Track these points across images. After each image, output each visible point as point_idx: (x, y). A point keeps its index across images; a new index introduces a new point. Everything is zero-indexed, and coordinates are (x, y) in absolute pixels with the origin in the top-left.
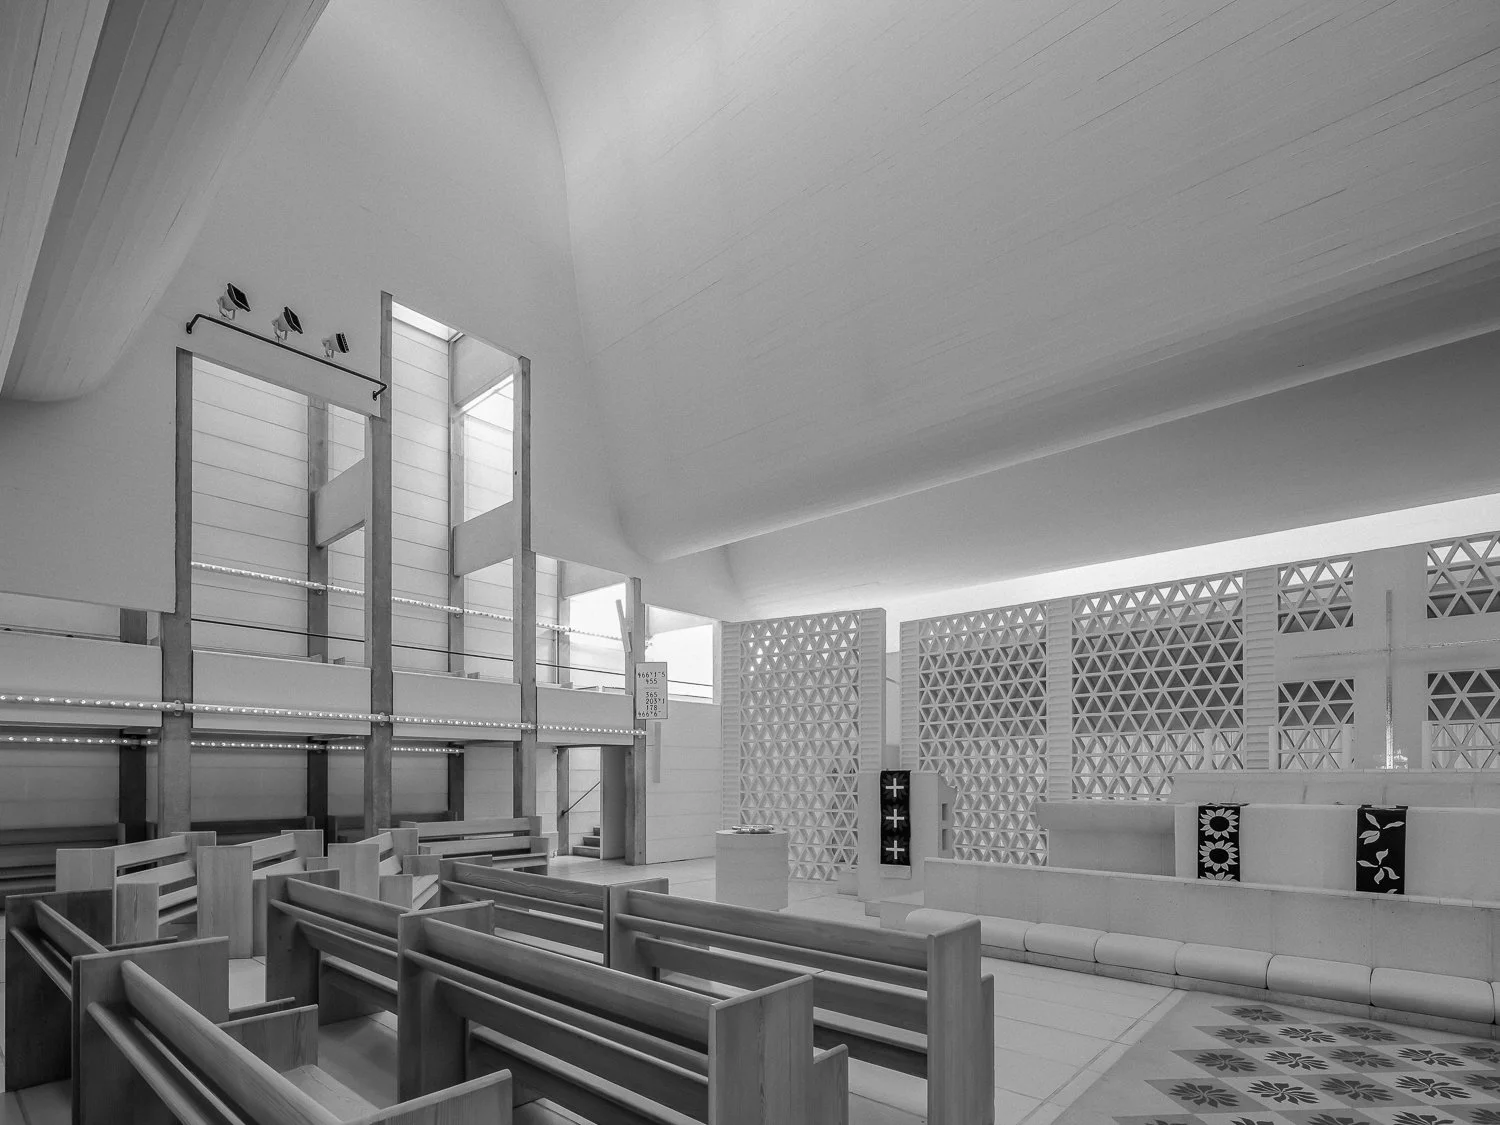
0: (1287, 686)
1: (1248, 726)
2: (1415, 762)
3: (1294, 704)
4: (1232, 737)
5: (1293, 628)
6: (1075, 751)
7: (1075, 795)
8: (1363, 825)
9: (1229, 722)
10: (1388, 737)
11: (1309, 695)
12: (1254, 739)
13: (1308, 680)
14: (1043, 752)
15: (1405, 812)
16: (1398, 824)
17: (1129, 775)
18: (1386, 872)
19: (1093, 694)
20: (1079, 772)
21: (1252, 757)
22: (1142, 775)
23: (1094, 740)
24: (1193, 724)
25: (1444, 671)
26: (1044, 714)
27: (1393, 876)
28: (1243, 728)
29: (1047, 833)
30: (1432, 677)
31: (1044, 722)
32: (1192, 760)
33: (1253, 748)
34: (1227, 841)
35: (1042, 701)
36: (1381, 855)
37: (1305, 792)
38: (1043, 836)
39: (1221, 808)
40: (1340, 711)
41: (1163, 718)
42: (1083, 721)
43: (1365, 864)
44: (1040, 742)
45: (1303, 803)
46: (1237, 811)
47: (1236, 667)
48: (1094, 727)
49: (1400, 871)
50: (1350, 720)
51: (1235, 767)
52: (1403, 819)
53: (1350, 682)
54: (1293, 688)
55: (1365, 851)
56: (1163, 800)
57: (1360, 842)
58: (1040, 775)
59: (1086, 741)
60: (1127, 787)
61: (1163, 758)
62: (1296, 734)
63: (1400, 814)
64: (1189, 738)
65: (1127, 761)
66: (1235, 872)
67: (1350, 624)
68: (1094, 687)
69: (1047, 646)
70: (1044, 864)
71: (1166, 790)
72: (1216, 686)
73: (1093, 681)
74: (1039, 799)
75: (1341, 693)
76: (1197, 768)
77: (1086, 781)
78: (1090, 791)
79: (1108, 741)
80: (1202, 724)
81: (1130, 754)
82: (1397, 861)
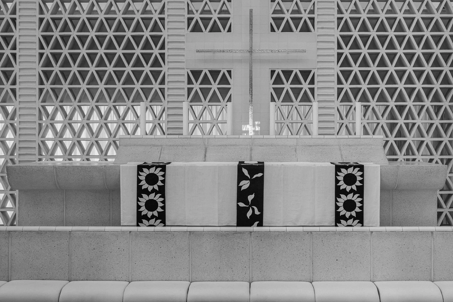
0: (193, 72)
1: (168, 102)
2: (265, 130)
3: (196, 86)
4: (158, 109)
5: (196, 29)
6: (41, 119)
7: (40, 157)
8: (241, 177)
9: (156, 99)
10: (250, 113)
11: (206, 80)
12: (171, 112)
13: (205, 68)
14: (12, 118)
15: (263, 166)
16: (260, 175)
17: (84, 140)
18: (253, 210)
19: (56, 69)
20: (43, 136)
21: (171, 125)
22: (94, 139)
23: (57, 108)
24: (131, 98)
25: (279, 68)
26: (14, 83)
27: (257, 212)
28: (165, 103)
29: (16, 193)
30: (273, 72)
31: (14, 91)
32: (130, 127)
33: (171, 118)
34: (157, 192)
35: (13, 71)
36: (251, 198)
37: (206, 152)
38: (12, 195)
39: (152, 166)
40: (224, 92)
41: (110, 92)
42: (48, 91)
43: (242, 205)
44: (10, 109)
45: (205, 161)
46: (163, 168)
47: (160, 54)
48: (57, 97)
49: (261, 209)
50: (229, 100)
51: (158, 132)
52: (263, 172)
53: (229, 72)
54: (196, 73)
55: (242, 195)
56: (109, 160)
57: (239, 188)
58: (10, 139)
59: (50, 109)
60: (83, 150)
61: (109, 125)
62: (198, 109)
63: (260, 168)
64: (129, 108)
65: (83, 127)
66: (162, 217)
67: (229, 30)
68: (57, 62)
69: (17, 22)
70: (12, 225)
71: (112, 151)
72: (147, 69)
73: (56, 57)
74: (9, 161)
75: (224, 81)
76: (134, 134)
77: (50, 144)
78: (52, 154)
79: (68, 109)
80: (138, 99)
81: (86, 121)
82: (259, 202)
